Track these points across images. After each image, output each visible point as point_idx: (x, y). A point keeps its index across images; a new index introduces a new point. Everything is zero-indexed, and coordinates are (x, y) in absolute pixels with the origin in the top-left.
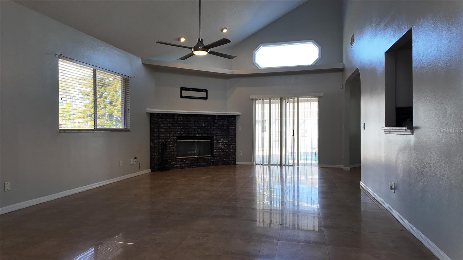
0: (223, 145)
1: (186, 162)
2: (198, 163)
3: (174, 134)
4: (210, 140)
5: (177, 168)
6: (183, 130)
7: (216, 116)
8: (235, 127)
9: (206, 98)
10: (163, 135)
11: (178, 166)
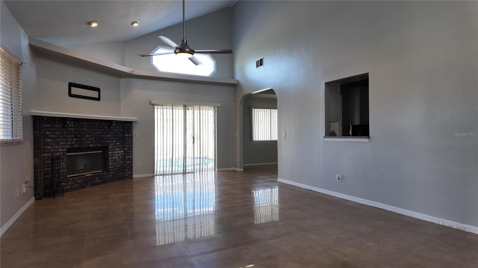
0: (118, 156)
1: (78, 181)
2: (92, 181)
3: (64, 145)
4: (101, 152)
5: (68, 190)
6: (74, 139)
7: (114, 122)
8: (132, 134)
9: (99, 99)
10: (49, 148)
11: (69, 187)
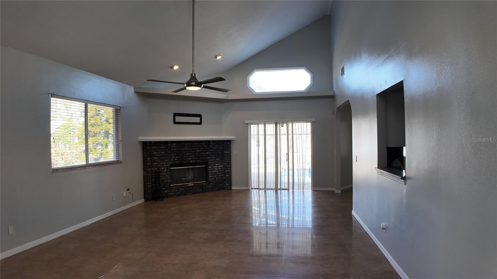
0: (218, 170)
1: (181, 190)
2: (193, 190)
3: (168, 161)
4: (204, 166)
5: (171, 196)
6: (176, 157)
7: (211, 141)
8: (230, 151)
9: (200, 123)
10: (156, 164)
11: (172, 194)
